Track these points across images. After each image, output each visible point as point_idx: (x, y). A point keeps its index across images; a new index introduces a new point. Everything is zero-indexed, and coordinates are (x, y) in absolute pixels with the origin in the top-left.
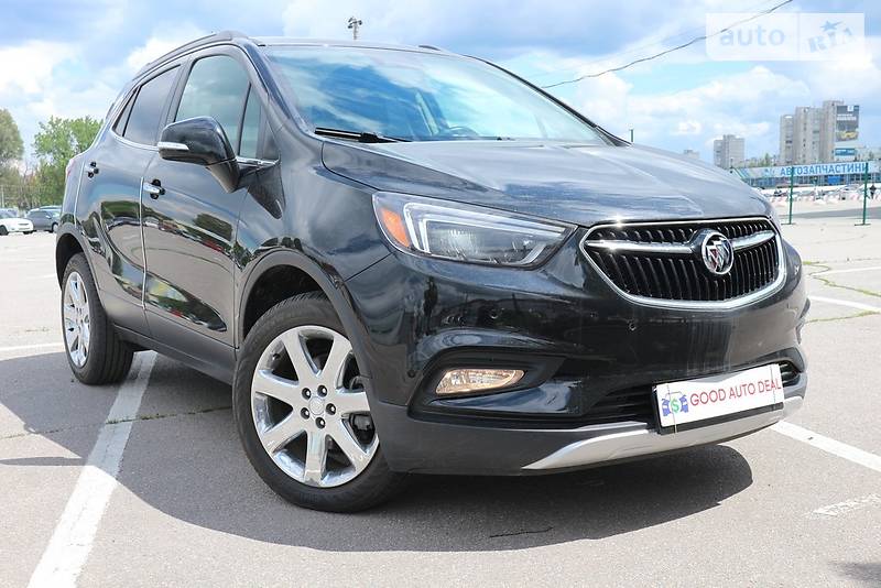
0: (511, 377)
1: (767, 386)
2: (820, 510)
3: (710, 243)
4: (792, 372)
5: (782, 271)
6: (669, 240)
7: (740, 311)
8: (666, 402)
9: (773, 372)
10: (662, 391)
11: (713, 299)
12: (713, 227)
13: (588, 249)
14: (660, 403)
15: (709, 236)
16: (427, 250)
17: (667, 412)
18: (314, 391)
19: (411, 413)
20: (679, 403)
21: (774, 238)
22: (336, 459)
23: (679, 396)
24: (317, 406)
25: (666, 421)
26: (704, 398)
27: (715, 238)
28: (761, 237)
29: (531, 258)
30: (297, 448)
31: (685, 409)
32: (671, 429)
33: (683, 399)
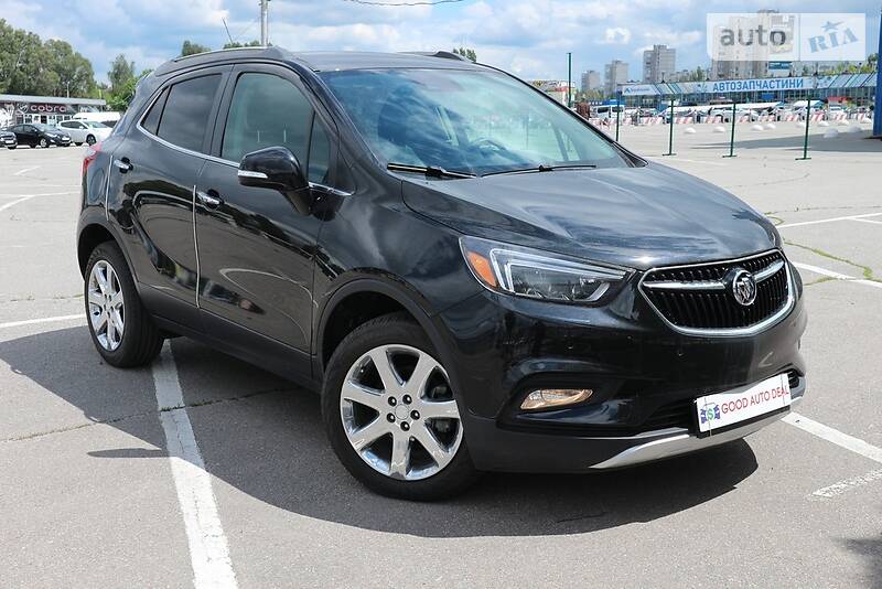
0: (579, 395)
1: (779, 392)
2: (818, 493)
3: (739, 280)
4: (795, 377)
5: (791, 298)
6: (707, 279)
7: (761, 333)
8: (704, 412)
9: (783, 380)
10: (701, 402)
11: (741, 326)
12: (740, 264)
13: (644, 288)
14: (699, 412)
15: (738, 274)
16: (512, 290)
17: (704, 420)
18: (399, 399)
19: (500, 424)
20: (713, 412)
21: (784, 266)
22: (419, 456)
23: (713, 406)
24: (402, 412)
25: (703, 428)
26: (732, 406)
27: (743, 275)
28: (774, 268)
29: (597, 295)
30: (383, 447)
31: (718, 416)
32: (707, 434)
33: (716, 409)
